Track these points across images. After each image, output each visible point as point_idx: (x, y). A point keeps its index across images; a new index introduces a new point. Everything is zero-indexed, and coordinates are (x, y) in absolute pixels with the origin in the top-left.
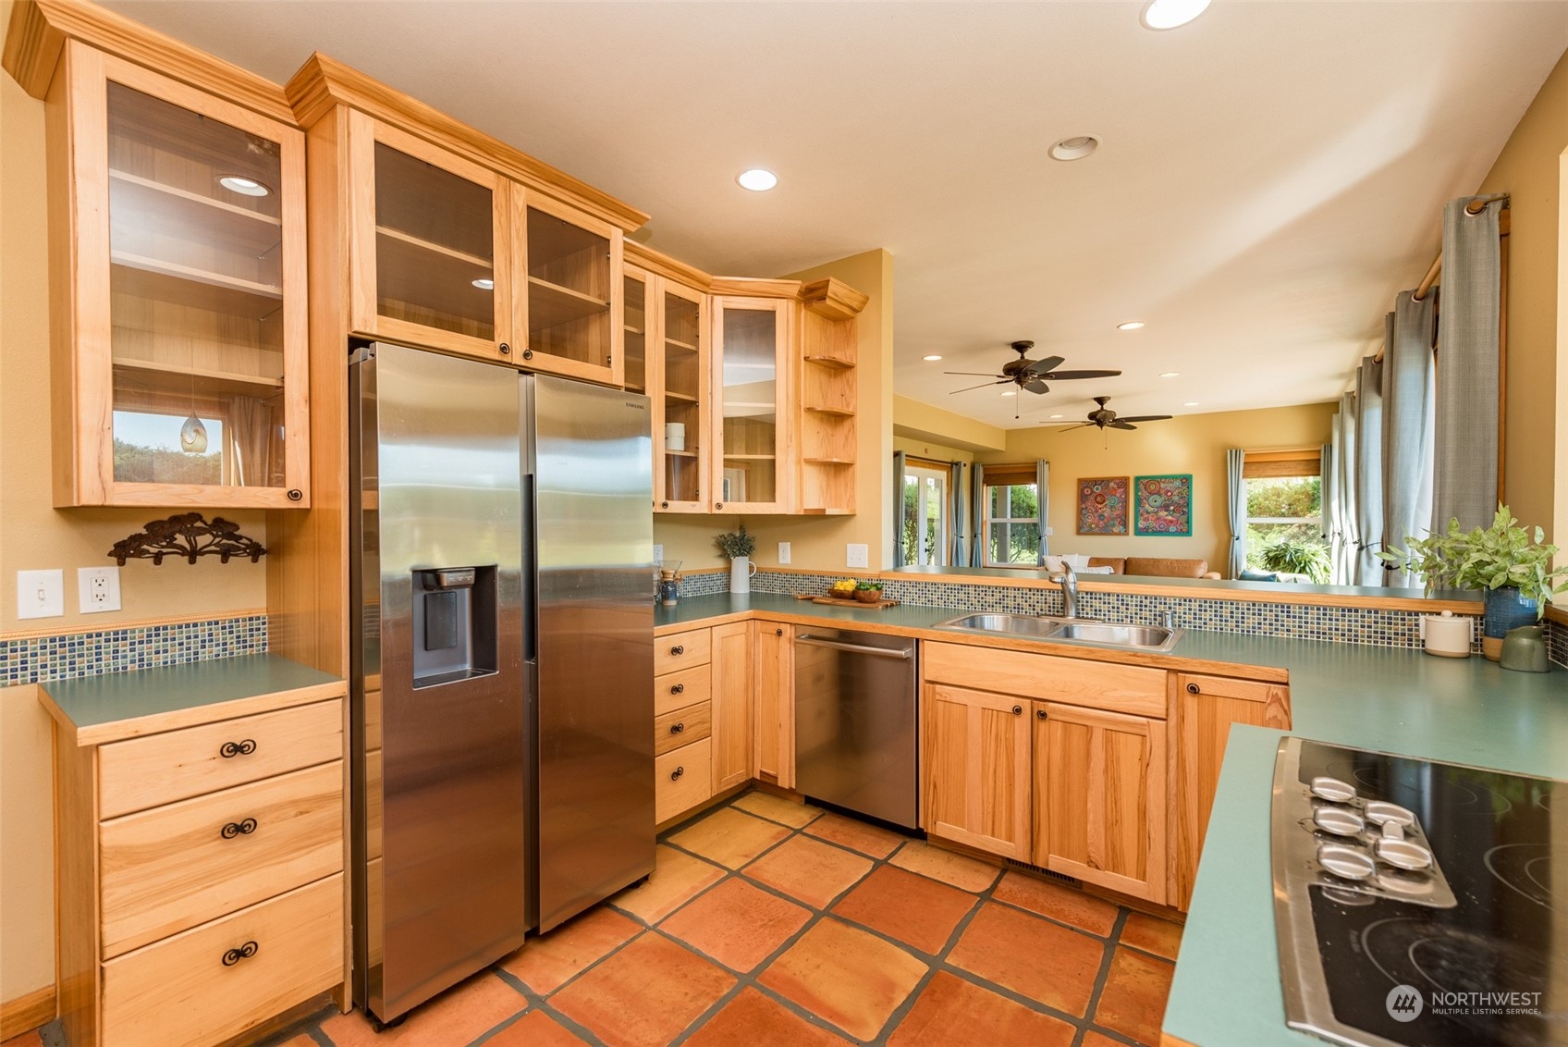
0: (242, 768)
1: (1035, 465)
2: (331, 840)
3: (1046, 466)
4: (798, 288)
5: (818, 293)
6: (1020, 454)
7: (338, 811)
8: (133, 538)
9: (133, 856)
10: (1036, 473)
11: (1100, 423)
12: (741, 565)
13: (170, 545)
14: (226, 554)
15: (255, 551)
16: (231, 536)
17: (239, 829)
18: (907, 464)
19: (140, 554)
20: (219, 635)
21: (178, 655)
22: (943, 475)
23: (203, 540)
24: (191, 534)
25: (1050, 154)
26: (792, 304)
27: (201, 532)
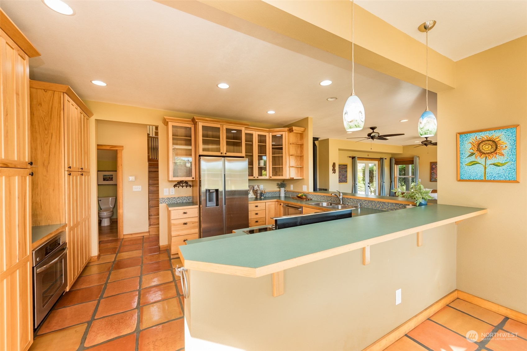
0: (185, 216)
1: (413, 158)
2: (196, 228)
3: (418, 158)
4: (287, 129)
5: (292, 130)
6: (407, 154)
7: (197, 224)
8: (176, 184)
9: (174, 225)
10: (413, 160)
11: (426, 145)
12: (282, 190)
13: (180, 185)
14: (187, 186)
15: (190, 186)
16: (187, 184)
17: (185, 224)
18: (358, 160)
19: (177, 186)
20: (186, 199)
21: (181, 201)
22: (376, 162)
23: (184, 184)
24: (183, 183)
25: (327, 100)
26: (287, 133)
27: (184, 183)
